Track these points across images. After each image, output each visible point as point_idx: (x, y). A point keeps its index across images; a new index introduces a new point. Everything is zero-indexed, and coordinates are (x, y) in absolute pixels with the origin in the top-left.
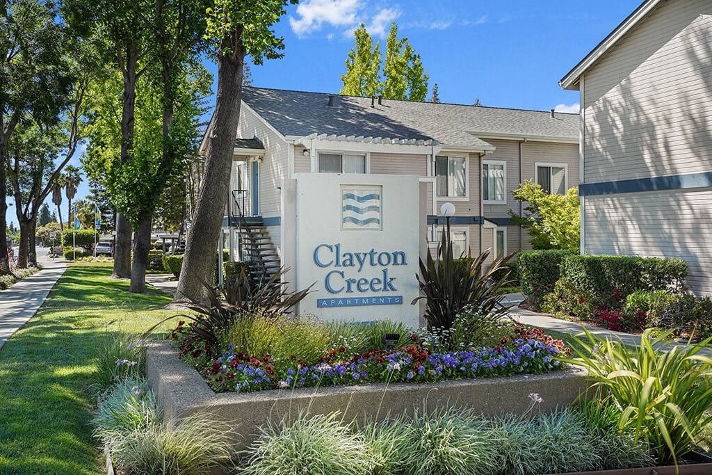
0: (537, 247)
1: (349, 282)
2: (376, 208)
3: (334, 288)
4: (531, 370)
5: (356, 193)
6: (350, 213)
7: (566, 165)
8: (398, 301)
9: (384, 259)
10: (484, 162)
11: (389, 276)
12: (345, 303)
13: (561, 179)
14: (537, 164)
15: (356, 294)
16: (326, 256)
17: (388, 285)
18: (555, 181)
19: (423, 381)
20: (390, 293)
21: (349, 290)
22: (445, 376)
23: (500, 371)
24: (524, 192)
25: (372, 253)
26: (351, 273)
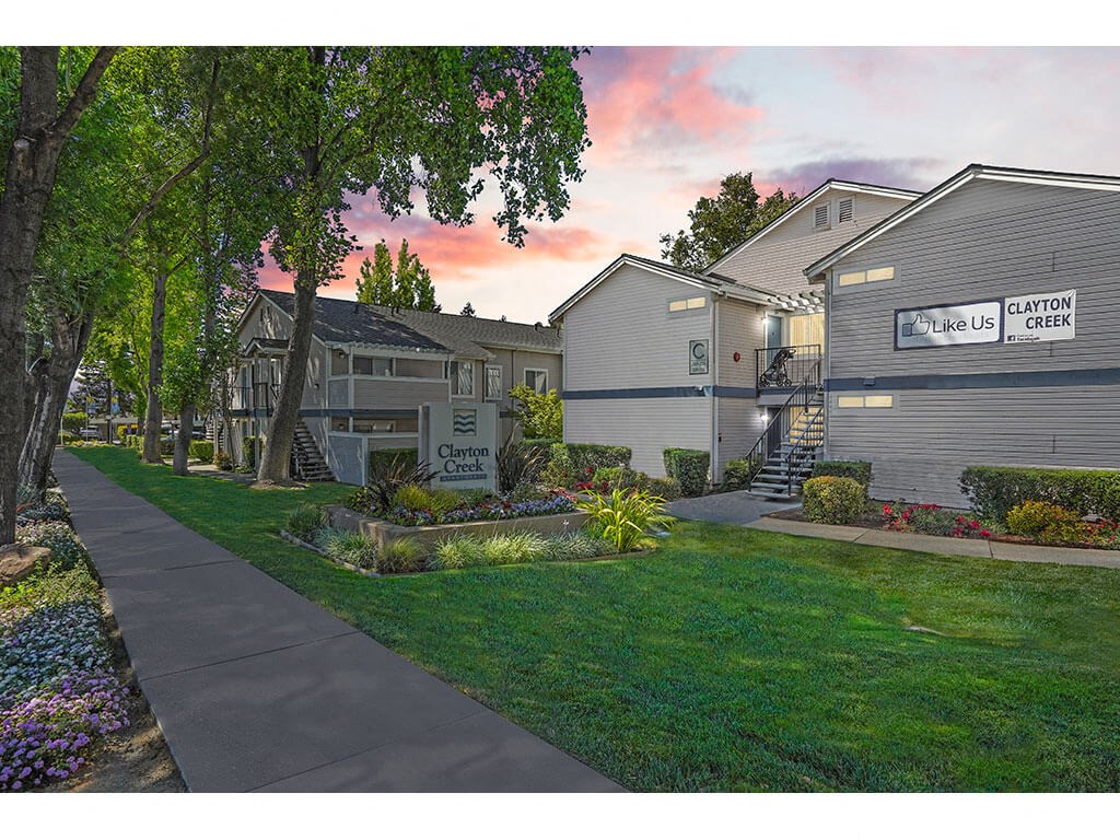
0: (527, 436)
1: (458, 466)
2: (472, 423)
3: (451, 470)
4: (561, 511)
5: (462, 414)
6: (459, 426)
7: (546, 370)
8: (485, 477)
9: (477, 453)
10: (486, 366)
11: (480, 462)
12: (455, 479)
13: (543, 380)
14: (525, 369)
15: (462, 473)
16: (445, 452)
17: (479, 468)
18: (539, 382)
19: (509, 518)
20: (479, 473)
21: (458, 471)
22: (520, 515)
23: (546, 512)
24: (517, 392)
25: (470, 449)
26: (459, 461)
